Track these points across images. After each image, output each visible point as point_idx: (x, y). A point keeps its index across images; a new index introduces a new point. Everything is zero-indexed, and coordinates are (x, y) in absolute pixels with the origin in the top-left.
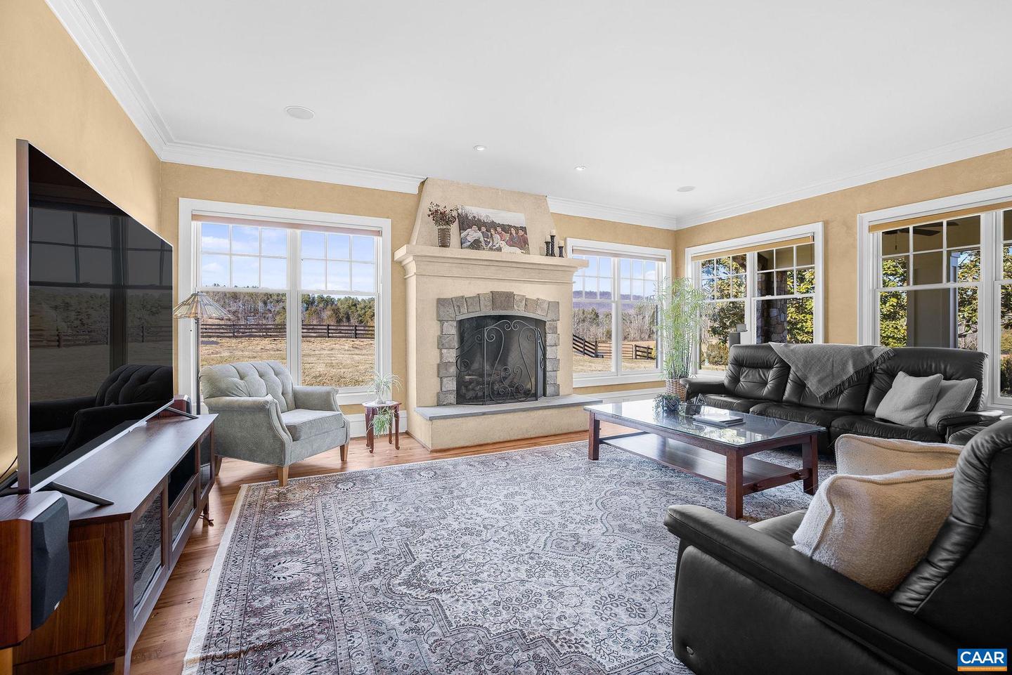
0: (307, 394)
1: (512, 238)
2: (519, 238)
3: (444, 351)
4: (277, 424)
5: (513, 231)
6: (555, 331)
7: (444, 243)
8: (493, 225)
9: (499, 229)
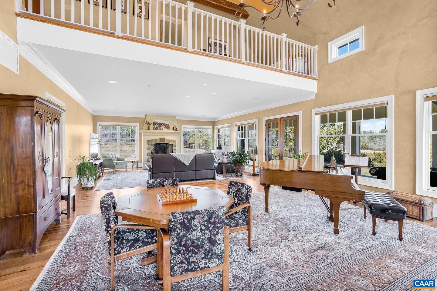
0: (120, 158)
1: (165, 127)
2: (167, 126)
3: (149, 150)
4: (113, 162)
5: (166, 125)
6: (175, 146)
7: (149, 129)
8: (161, 124)
9: (163, 125)
